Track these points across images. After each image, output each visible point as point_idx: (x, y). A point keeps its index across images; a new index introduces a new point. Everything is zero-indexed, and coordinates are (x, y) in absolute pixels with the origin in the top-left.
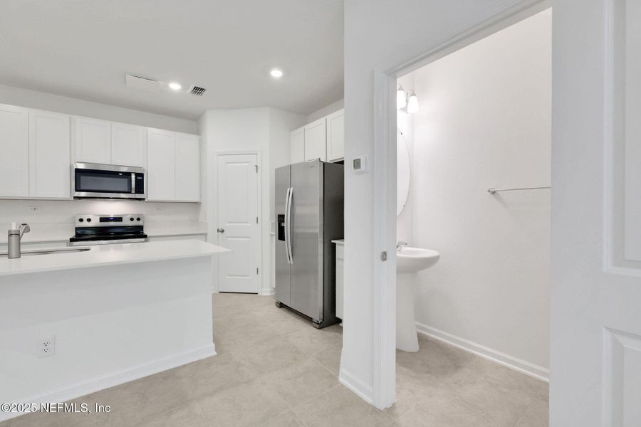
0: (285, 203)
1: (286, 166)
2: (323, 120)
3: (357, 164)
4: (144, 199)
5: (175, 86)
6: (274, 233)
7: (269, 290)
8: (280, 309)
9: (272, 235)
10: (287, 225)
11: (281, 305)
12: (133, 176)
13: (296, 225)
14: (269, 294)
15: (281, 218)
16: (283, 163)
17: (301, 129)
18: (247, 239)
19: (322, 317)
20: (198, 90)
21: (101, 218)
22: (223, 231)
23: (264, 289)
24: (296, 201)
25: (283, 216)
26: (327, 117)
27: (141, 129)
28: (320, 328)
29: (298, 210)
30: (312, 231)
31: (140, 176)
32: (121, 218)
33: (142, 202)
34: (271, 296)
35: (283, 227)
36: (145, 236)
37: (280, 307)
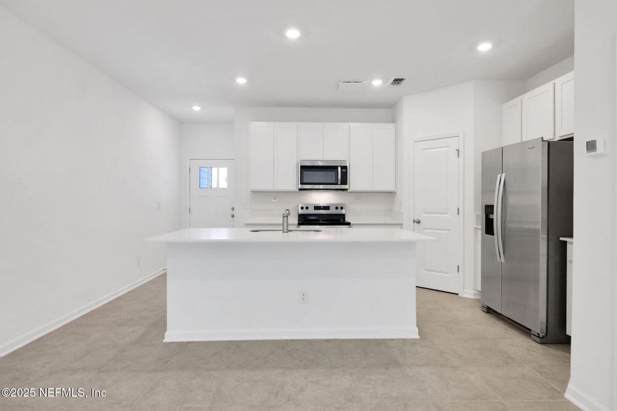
0: (494, 191)
1: (497, 149)
2: (549, 86)
3: (591, 146)
4: (347, 189)
5: (377, 83)
6: (480, 227)
7: (473, 292)
8: (487, 315)
9: (476, 229)
10: (497, 217)
11: (489, 311)
12: (339, 169)
13: (508, 218)
14: (472, 297)
15: (489, 209)
16: (492, 145)
17: (517, 100)
18: (446, 232)
19: (545, 330)
20: (398, 81)
21: (315, 207)
22: (419, 222)
23: (466, 290)
24: (509, 189)
25: (492, 207)
26: (556, 81)
27: (345, 125)
28: (541, 343)
29: (512, 200)
30: (531, 226)
31: (344, 168)
32: (329, 207)
33: (345, 192)
34: (474, 300)
35: (493, 219)
36: (349, 224)
37: (488, 312)
